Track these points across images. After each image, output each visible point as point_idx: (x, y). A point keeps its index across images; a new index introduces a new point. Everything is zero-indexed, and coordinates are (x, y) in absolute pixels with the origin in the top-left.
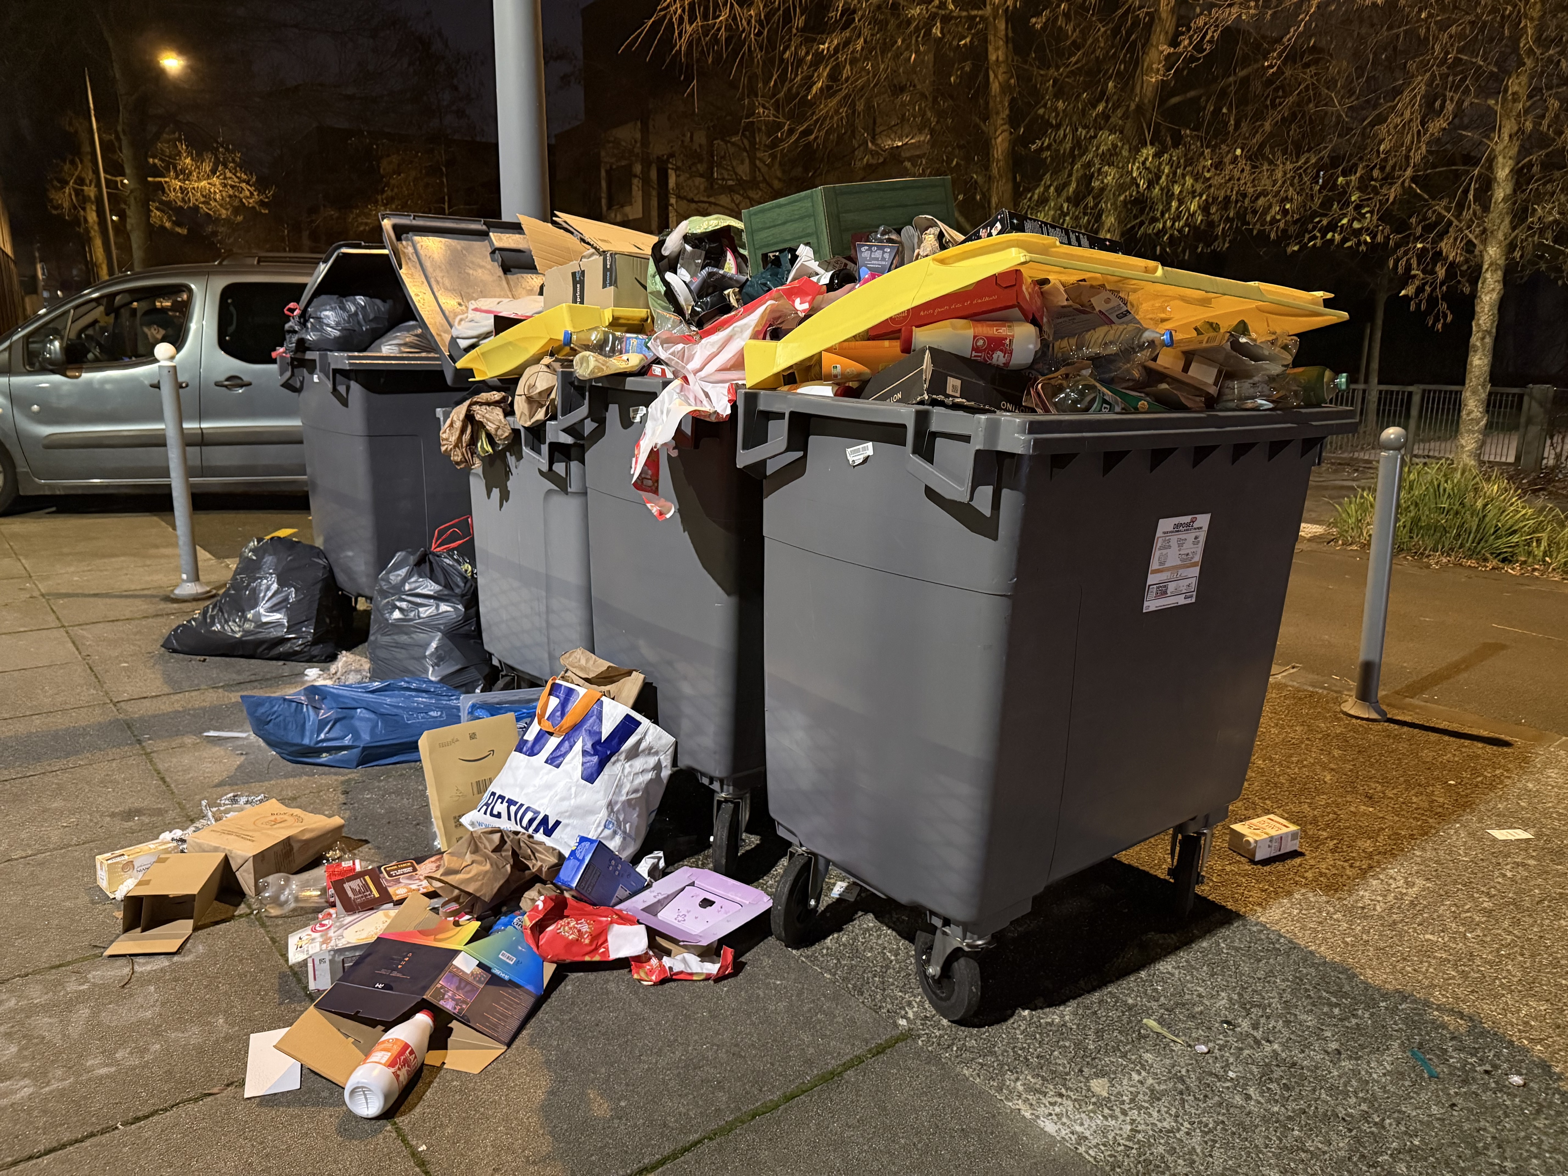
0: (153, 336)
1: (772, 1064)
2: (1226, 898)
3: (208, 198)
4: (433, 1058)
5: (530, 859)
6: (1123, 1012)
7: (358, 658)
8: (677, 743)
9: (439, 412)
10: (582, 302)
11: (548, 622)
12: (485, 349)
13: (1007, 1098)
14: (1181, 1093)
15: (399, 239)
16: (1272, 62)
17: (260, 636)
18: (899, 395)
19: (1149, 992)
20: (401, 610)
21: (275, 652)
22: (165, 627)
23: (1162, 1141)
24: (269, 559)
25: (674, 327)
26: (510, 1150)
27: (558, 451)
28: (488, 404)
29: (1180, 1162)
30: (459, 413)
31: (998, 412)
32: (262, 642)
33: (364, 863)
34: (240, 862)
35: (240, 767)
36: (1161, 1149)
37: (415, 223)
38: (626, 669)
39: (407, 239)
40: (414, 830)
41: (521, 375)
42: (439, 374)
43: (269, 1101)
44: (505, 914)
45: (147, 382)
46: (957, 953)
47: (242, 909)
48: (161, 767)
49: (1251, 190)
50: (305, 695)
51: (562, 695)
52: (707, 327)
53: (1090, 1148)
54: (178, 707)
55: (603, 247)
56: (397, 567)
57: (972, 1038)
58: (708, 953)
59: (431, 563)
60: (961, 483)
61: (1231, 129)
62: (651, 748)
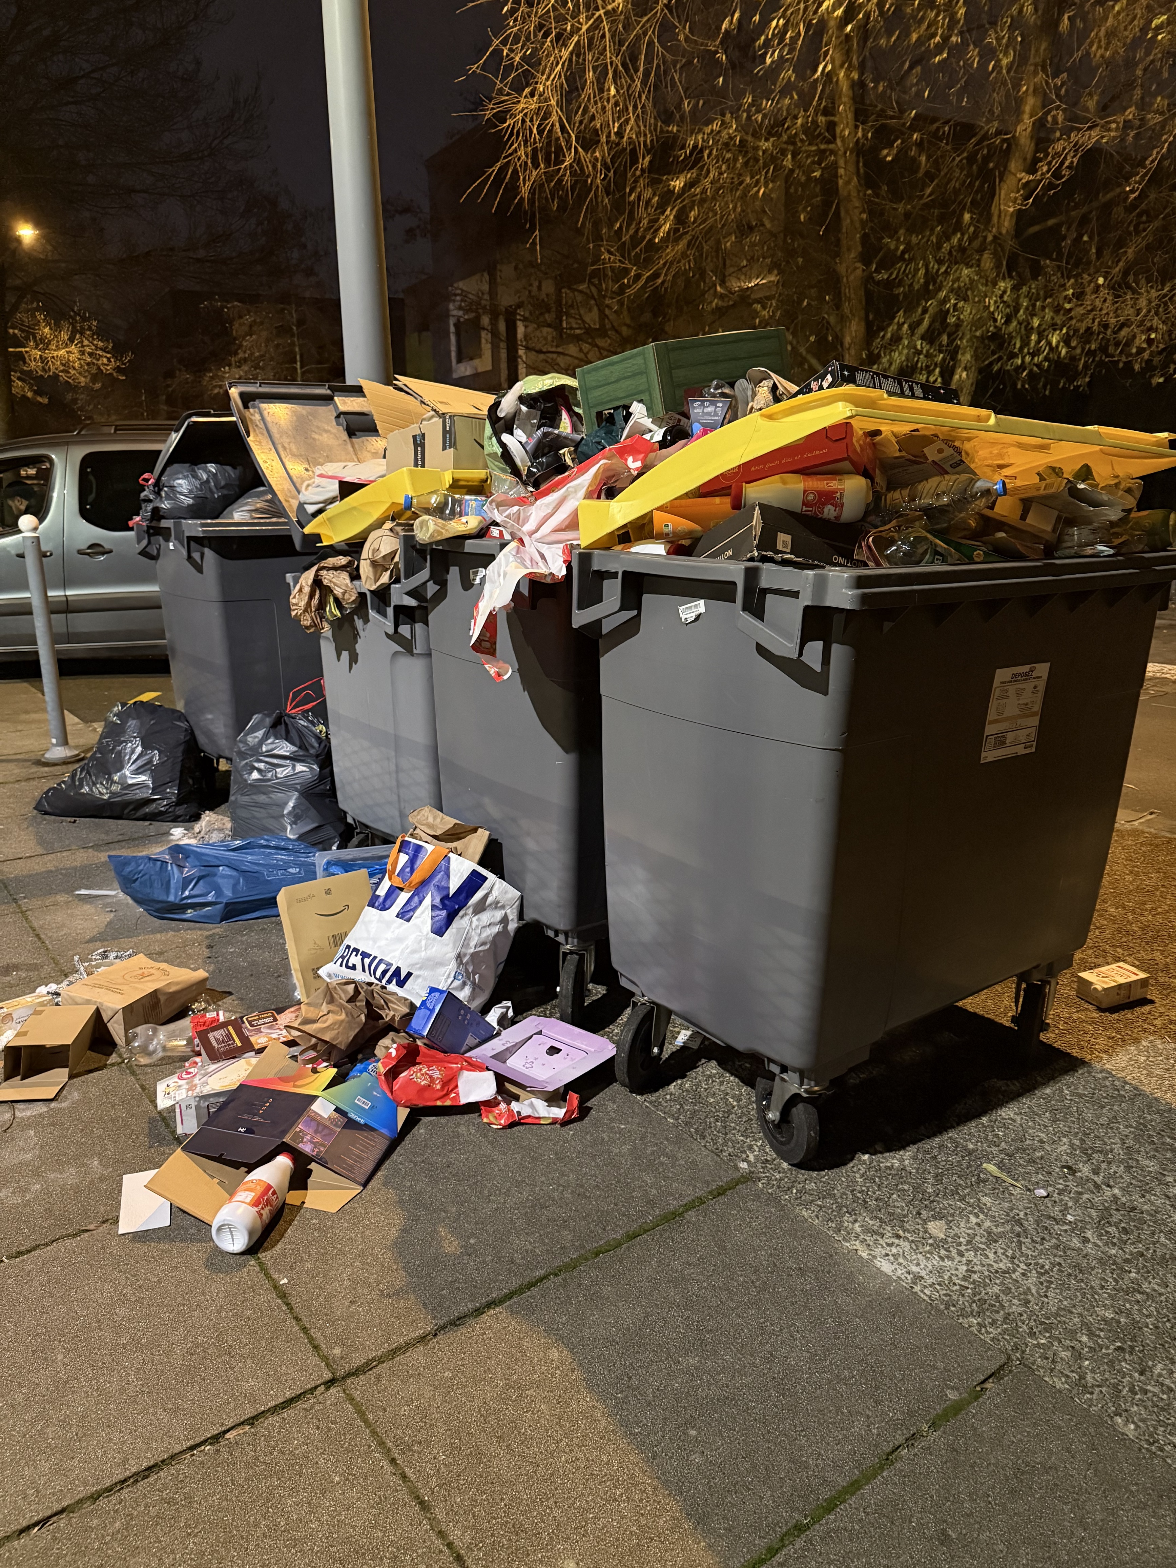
0: (18, 508)
1: (616, 1204)
2: (1071, 1046)
3: (67, 365)
4: (293, 1197)
5: (382, 1008)
6: (963, 1157)
7: (221, 817)
8: (522, 897)
9: (289, 577)
10: (423, 466)
11: (398, 781)
12: (330, 515)
13: (844, 1239)
14: (1018, 1235)
15: (246, 407)
16: (1132, 188)
17: (126, 798)
18: (730, 553)
19: (990, 1137)
20: (259, 771)
21: (140, 813)
22: (37, 789)
23: (998, 1282)
24: (132, 723)
25: (510, 489)
26: (365, 1283)
27: (403, 614)
28: (335, 568)
29: (1015, 1301)
30: (308, 577)
31: (827, 567)
32: (127, 803)
33: (227, 1014)
34: (110, 1014)
35: (110, 923)
36: (996, 1289)
37: (261, 390)
38: (472, 825)
39: (254, 407)
40: (275, 982)
41: (365, 539)
42: (288, 539)
43: (142, 1237)
44: (361, 1061)
45: (13, 552)
46: (795, 1099)
47: (113, 1058)
48: (35, 924)
49: (1113, 320)
50: (170, 854)
51: (411, 852)
52: (543, 487)
53: (925, 1287)
54: (50, 867)
55: (442, 409)
56: (254, 729)
57: (812, 1181)
58: (554, 1098)
59: (286, 725)
60: (790, 639)
61: (1094, 257)
62: (498, 902)
